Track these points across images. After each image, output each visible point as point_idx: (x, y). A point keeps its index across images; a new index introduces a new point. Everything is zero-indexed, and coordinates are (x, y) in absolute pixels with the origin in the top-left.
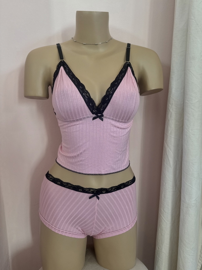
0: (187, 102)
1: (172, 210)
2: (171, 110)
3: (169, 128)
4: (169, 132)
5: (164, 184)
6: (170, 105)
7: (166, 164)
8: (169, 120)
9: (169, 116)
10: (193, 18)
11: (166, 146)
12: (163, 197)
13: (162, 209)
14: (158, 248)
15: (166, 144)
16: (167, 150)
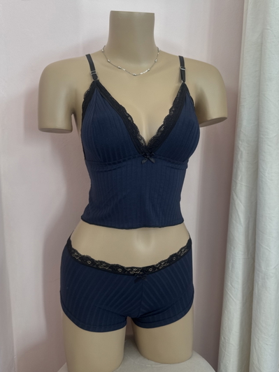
0: (262, 136)
1: (243, 285)
2: (242, 149)
3: (239, 173)
4: (239, 178)
5: (232, 248)
6: (240, 142)
7: (234, 222)
9: (239, 157)
10: (269, 28)
11: (235, 197)
12: (230, 268)
13: (229, 284)
14: (224, 338)
15: (234, 194)
16: (236, 203)
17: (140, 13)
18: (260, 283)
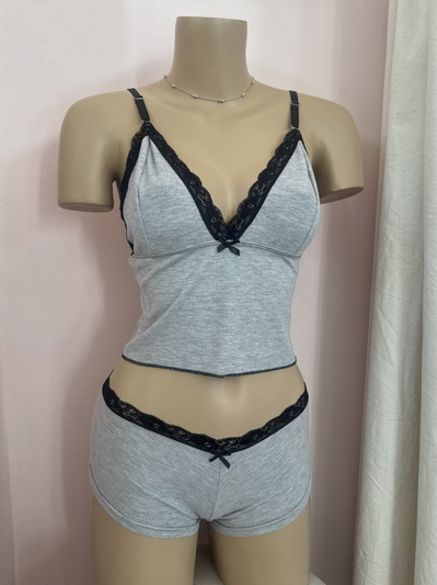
2: (391, 237)
3: (387, 277)
4: (388, 285)
5: (377, 402)
6: (389, 227)
7: (380, 358)
8: (386, 260)
9: (387, 250)
11: (381, 317)
12: (374, 434)
13: (372, 462)
14: (364, 553)
15: (379, 312)
16: (383, 327)
17: (223, 20)
18: (430, 463)
